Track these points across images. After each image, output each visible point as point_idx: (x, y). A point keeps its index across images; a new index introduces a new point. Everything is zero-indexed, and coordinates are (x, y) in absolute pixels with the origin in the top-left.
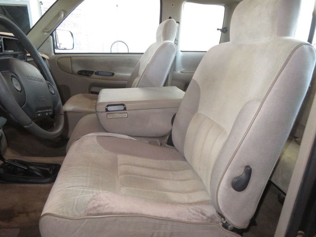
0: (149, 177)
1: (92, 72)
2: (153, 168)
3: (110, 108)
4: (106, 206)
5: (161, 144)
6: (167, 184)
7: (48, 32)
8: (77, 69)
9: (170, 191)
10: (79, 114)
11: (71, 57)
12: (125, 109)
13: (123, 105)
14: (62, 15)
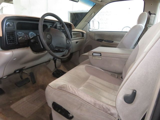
0: (99, 88)
1: (103, 40)
2: (105, 86)
3: (94, 54)
4: (65, 88)
5: (118, 77)
6: (106, 94)
7: (87, 22)
8: (97, 38)
9: (105, 97)
10: (87, 57)
11: (95, 33)
12: (101, 56)
13: (100, 53)
14: (93, 14)
